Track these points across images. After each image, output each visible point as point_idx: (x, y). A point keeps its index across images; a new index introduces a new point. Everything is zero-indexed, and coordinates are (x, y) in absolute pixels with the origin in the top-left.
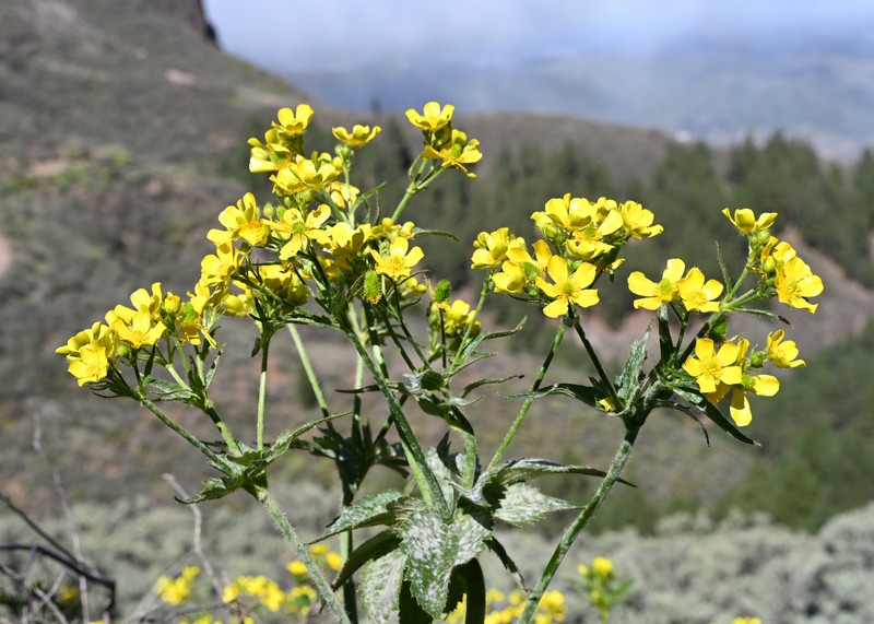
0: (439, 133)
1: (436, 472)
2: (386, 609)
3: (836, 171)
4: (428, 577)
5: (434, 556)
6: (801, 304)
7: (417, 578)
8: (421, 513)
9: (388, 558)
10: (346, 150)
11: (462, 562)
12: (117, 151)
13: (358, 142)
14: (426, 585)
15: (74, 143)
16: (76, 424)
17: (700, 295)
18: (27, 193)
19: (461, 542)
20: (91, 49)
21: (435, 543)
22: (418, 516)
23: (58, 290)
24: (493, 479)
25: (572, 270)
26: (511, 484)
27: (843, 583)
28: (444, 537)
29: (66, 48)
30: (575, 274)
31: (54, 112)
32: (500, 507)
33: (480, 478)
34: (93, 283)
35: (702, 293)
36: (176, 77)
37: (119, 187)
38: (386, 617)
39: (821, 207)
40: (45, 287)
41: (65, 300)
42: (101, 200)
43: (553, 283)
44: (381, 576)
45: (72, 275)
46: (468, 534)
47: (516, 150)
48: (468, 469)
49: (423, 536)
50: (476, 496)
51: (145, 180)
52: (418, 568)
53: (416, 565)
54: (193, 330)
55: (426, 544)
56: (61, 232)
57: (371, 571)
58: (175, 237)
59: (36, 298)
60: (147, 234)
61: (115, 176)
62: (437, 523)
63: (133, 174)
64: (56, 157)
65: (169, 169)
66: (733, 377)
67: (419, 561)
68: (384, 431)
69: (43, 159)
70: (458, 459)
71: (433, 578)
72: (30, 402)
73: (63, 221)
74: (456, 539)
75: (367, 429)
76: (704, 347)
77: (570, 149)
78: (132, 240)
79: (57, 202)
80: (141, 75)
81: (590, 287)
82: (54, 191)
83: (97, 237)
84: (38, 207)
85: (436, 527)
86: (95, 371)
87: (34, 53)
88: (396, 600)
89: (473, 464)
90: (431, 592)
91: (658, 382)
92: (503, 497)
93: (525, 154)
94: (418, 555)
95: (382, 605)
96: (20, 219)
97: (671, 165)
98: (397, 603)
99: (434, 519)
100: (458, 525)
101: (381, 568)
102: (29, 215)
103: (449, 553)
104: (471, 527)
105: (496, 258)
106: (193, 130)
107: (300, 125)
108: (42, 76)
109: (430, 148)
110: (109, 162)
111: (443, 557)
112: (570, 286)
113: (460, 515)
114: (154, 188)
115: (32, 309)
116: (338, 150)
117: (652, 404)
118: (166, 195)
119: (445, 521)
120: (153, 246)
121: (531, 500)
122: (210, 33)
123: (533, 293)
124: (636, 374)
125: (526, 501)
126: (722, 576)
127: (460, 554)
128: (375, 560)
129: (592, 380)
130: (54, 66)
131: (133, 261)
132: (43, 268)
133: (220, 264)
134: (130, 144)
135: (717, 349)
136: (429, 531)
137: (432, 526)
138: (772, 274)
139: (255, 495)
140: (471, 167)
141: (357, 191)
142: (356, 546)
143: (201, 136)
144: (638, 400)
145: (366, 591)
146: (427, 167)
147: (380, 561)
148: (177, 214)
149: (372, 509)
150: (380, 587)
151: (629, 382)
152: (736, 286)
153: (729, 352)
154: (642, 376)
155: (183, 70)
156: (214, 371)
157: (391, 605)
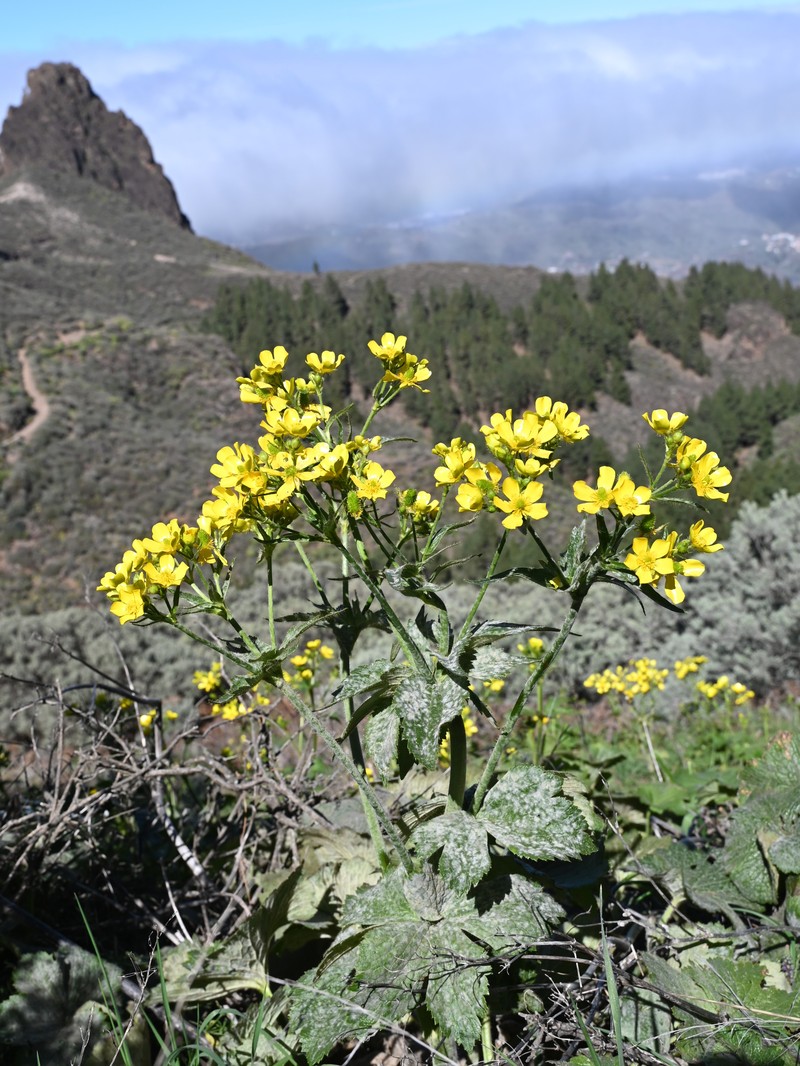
0: (396, 360)
1: (417, 641)
2: (387, 759)
3: (671, 286)
4: (421, 734)
5: (423, 715)
6: (714, 495)
7: (412, 737)
8: (409, 678)
9: (385, 714)
10: (318, 377)
11: (448, 720)
12: (123, 320)
13: (328, 370)
14: (420, 741)
15: (89, 316)
16: (112, 531)
17: (632, 500)
18: (56, 358)
19: (445, 700)
20: (94, 243)
21: (424, 704)
22: (407, 682)
23: (88, 431)
24: (466, 648)
25: (523, 488)
26: (479, 646)
27: (704, 605)
28: (429, 696)
29: (74, 243)
30: (526, 491)
31: (71, 294)
32: (472, 667)
33: (454, 646)
34: (114, 423)
35: (635, 500)
36: (160, 258)
37: (126, 347)
38: (388, 765)
39: (661, 315)
40: (78, 429)
41: (94, 436)
42: (114, 359)
43: (508, 500)
44: (380, 729)
45: (98, 417)
46: (449, 693)
47: (426, 292)
48: (444, 637)
49: (413, 700)
50: (454, 665)
51: (146, 340)
52: (412, 728)
53: (410, 725)
54: (209, 553)
55: (416, 706)
56: (86, 386)
57: (372, 725)
58: (174, 382)
59: (72, 437)
60: (151, 383)
61: (123, 339)
62: (422, 684)
63: (138, 336)
64: (77, 329)
65: (164, 329)
66: (666, 567)
67: (412, 722)
68: (369, 604)
69: (65, 332)
70: (433, 627)
71: (424, 735)
72: (76, 517)
73: (86, 377)
74: (439, 698)
75: (357, 603)
76: (640, 545)
77: (467, 287)
78: (140, 387)
79: (80, 364)
80: (134, 260)
81: (539, 501)
82: (77, 353)
83: (115, 387)
84: (65, 368)
85: (422, 689)
86: (133, 610)
87: (51, 250)
88: (395, 751)
89: (447, 633)
90: (425, 747)
91: (598, 564)
92: (475, 658)
93: (433, 294)
94: (411, 717)
95: (384, 754)
96: (53, 379)
97: (545, 293)
98: (396, 754)
99: (420, 682)
100: (439, 684)
101: (380, 722)
102: (60, 375)
103: (436, 711)
104: (451, 686)
105: (456, 477)
106: (178, 299)
107: (279, 366)
108: (59, 266)
109: (388, 372)
110: (118, 329)
111: (431, 715)
112: (522, 502)
113: (440, 674)
114: (153, 345)
115: (70, 447)
116: (311, 376)
117: (594, 580)
118: (162, 350)
119: (428, 682)
120: (156, 389)
121: (497, 658)
122: (185, 222)
123: (491, 509)
124: (578, 555)
125: (494, 660)
126: (612, 606)
127: (444, 711)
128: (374, 715)
129: (542, 562)
130: (68, 259)
131: (142, 404)
132: (74, 414)
133: (227, 507)
134: (131, 314)
135: (650, 544)
136: (417, 693)
137: (418, 689)
138: (688, 470)
139: (274, 685)
140: (424, 384)
141: (330, 409)
142: (356, 709)
143: (185, 302)
144: (583, 576)
145: (369, 743)
146: (387, 389)
147: (378, 717)
148: (173, 365)
149: (368, 676)
150: (380, 740)
151: (572, 562)
152: (657, 479)
153: (662, 547)
154: (584, 558)
155: (167, 253)
156: (228, 582)
157: (391, 755)
